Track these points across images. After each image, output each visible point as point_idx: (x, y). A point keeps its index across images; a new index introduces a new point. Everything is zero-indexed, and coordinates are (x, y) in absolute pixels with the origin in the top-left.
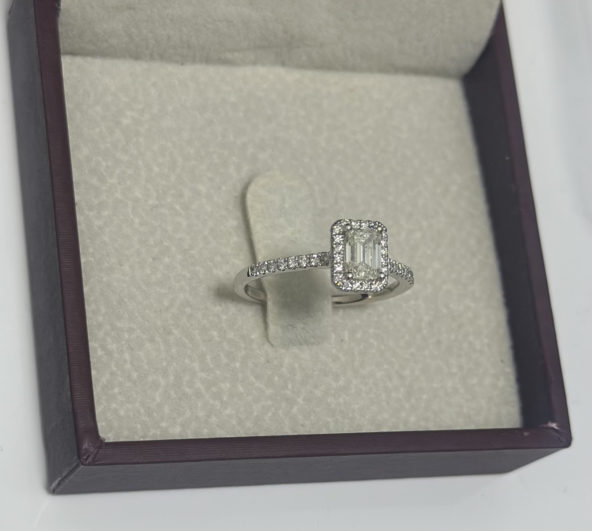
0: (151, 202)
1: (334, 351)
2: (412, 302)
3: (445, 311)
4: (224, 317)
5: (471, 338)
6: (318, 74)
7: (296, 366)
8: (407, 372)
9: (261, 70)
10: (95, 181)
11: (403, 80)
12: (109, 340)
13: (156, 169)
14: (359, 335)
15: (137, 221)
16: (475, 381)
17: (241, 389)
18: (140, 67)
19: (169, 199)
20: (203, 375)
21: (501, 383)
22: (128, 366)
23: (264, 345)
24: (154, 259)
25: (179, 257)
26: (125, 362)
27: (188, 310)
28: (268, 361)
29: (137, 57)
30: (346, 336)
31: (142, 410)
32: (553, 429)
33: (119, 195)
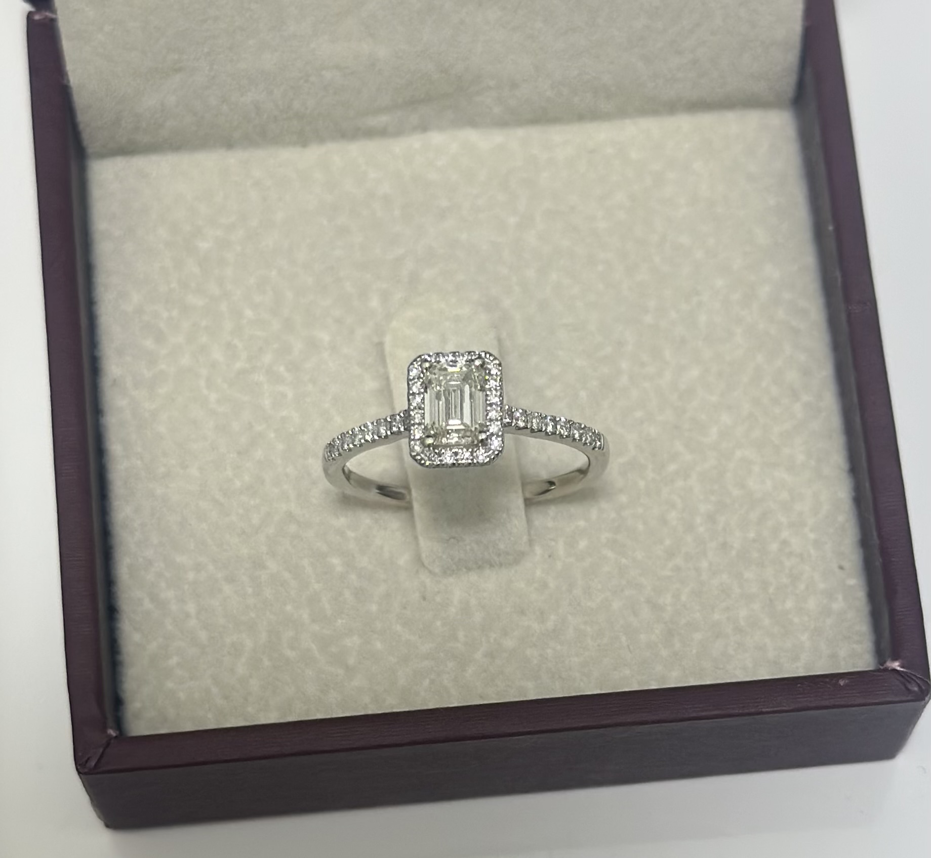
0: (238, 365)
1: (538, 573)
2: (680, 483)
3: (736, 492)
4: (351, 534)
5: (785, 534)
6: (534, 133)
7: (473, 602)
8: (667, 599)
9: (436, 138)
10: (149, 343)
11: (685, 122)
12: (163, 585)
13: (249, 313)
14: (583, 544)
15: (213, 397)
16: (789, 604)
17: (379, 645)
18: (233, 159)
19: (267, 358)
20: (316, 627)
21: (838, 605)
22: (193, 622)
23: (417, 572)
24: (239, 453)
25: (280, 447)
26: (188, 616)
27: (293, 528)
28: (424, 599)
29: (229, 144)
30: (560, 548)
31: (215, 690)
32: (894, 670)
33: (185, 360)
